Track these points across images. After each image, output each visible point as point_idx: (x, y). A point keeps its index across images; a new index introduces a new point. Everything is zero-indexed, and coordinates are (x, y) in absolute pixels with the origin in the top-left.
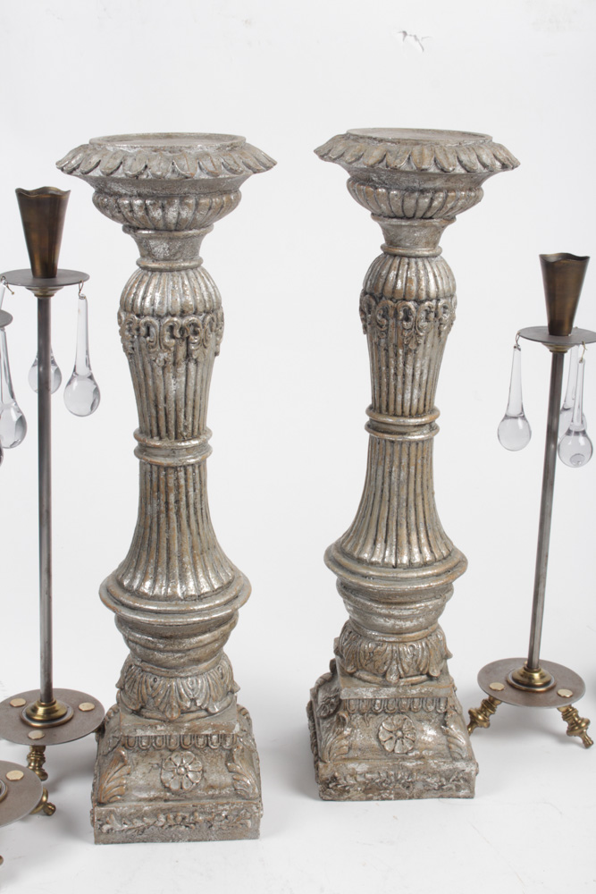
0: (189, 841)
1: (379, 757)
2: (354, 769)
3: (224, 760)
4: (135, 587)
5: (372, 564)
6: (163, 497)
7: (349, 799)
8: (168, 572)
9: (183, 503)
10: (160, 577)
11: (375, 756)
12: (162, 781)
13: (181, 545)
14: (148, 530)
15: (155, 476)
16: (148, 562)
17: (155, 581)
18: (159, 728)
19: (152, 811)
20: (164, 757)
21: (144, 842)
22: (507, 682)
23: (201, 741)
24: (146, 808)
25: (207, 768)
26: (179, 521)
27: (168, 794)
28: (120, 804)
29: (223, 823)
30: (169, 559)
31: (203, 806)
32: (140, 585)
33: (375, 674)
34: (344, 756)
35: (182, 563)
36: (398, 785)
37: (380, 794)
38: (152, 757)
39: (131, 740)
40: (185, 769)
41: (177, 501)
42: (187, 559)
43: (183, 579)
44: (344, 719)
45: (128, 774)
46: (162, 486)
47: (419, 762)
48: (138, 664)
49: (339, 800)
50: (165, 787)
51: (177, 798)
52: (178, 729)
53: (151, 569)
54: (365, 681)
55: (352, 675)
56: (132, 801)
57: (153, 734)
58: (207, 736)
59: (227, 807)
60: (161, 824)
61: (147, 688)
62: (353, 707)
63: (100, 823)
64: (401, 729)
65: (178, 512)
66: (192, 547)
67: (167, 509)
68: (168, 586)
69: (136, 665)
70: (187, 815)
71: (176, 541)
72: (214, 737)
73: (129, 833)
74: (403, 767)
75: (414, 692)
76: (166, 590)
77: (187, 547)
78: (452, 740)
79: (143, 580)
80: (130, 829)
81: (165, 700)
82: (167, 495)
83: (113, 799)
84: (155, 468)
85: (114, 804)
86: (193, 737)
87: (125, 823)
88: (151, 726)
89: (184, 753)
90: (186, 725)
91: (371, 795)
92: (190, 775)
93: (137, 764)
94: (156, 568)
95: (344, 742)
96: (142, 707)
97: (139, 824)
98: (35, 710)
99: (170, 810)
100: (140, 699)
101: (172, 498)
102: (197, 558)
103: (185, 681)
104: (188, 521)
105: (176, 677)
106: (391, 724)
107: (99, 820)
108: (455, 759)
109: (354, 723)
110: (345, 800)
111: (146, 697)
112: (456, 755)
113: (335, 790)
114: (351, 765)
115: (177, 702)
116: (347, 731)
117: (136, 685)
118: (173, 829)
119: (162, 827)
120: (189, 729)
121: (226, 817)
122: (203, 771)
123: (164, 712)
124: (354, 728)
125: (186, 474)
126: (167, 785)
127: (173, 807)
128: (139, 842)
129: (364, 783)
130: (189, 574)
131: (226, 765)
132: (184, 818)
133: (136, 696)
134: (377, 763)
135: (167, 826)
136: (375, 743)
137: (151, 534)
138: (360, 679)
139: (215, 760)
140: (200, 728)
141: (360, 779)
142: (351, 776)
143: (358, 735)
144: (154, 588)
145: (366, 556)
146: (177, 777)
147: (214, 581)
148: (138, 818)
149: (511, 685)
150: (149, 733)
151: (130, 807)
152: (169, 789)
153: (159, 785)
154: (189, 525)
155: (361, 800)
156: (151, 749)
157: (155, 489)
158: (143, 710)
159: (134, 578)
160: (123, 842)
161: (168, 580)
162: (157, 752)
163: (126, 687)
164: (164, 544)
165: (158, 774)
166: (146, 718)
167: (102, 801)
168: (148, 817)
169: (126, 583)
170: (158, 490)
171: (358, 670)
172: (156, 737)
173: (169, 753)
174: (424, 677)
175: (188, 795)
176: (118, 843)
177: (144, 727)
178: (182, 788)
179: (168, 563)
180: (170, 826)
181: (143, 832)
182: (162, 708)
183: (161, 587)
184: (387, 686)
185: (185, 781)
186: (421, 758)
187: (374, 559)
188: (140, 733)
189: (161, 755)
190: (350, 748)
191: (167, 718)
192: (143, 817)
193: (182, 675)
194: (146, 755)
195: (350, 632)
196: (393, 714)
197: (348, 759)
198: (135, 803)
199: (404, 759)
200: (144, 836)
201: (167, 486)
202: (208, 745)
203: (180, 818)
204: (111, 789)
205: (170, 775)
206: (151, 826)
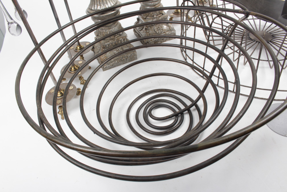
0: (123, 64)
4: (96, 9)
8: (103, 3)
12: (114, 53)
17: (100, 6)
18: (110, 41)
19: (114, 60)
21: (113, 67)
22: (173, 13)
23: (120, 41)
31: (124, 56)
32: (97, 8)
33: (151, 17)
36: (161, 40)
39: (104, 46)
43: (107, 3)
44: (147, 29)
45: (106, 54)
47: (164, 34)
52: (114, 40)
53: (98, 3)
54: (149, 19)
55: (145, 18)
57: (109, 43)
58: (121, 40)
59: (129, 54)
60: (116, 62)
61: (105, 33)
64: (159, 28)
68: (104, 6)
72: (122, 40)
73: (110, 66)
75: (160, 18)
76: (104, 7)
78: (170, 27)
79: (97, 7)
83: (104, 60)
86: (118, 41)
88: (108, 41)
90: (116, 39)
92: (120, 50)
94: (100, 3)
95: (148, 34)
97: (112, 64)
98: (77, 48)
99: (117, 59)
103: (113, 29)
105: (110, 29)
106: (157, 27)
108: (171, 31)
109: (149, 29)
112: (171, 30)
116: (148, 31)
117: (102, 33)
118: (119, 63)
120: (117, 40)
121: (130, 57)
122: (122, 48)
124: (149, 30)
129: (154, 41)
130: (108, 2)
132: (121, 60)
136: (154, 32)
138: (148, 19)
140: (119, 39)
141: (153, 41)
142: (151, 41)
144: (101, 8)
146: (117, 51)
147: (114, 3)
148: (111, 63)
149: (174, 14)
150: (108, 43)
156: (109, 47)
159: (95, 7)
160: (109, 69)
161: (103, 5)
162: (111, 47)
163: (99, 35)
165: (112, 52)
166: (106, 40)
167: (102, 61)
169: (93, 9)
171: (147, 17)
172: (110, 44)
174: (161, 14)
176: (108, 69)
177: (107, 42)
183: (102, 7)
184: (154, 19)
186: (164, 32)
188: (106, 44)
191: (111, 38)
193: (112, 27)
196: (156, 25)
199: (161, 34)
203: (120, 60)
204: (103, 58)
205: (115, 51)
206: (114, 63)
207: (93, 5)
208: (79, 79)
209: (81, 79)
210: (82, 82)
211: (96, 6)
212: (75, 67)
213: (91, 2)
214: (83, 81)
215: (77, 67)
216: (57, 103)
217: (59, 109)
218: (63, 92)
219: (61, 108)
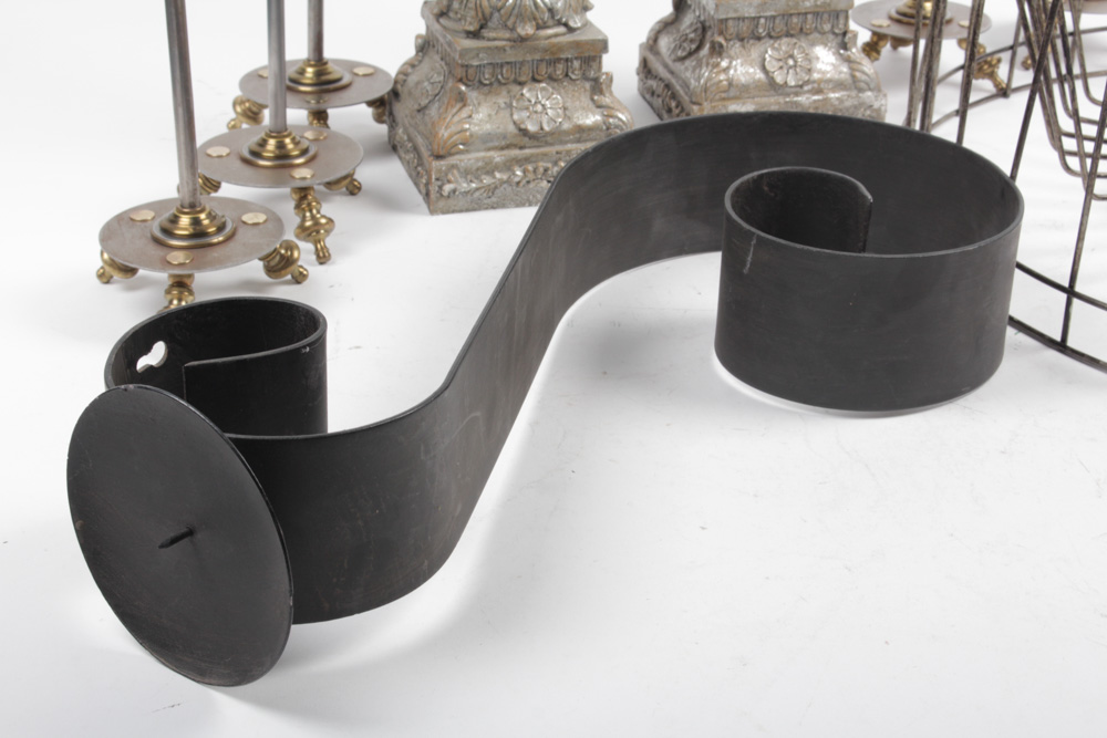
1: (767, 94)
3: (588, 94)
11: (762, 93)
12: (515, 123)
18: (508, 51)
19: (505, 163)
20: (512, 94)
21: (493, 208)
22: (891, 18)
23: (559, 68)
24: (498, 159)
25: (568, 104)
27: (525, 139)
28: (463, 157)
31: (568, 153)
34: (723, 95)
38: (498, 94)
39: (471, 71)
40: (543, 106)
44: (721, 46)
45: (470, 117)
47: (816, 97)
50: (520, 130)
51: (536, 143)
52: (532, 50)
56: (479, 151)
57: (500, 60)
58: (567, 60)
60: (517, 179)
62: (731, 30)
63: (439, 183)
64: (792, 56)
70: (549, 165)
72: (576, 62)
73: (477, 194)
74: (797, 106)
78: (855, 66)
80: (477, 189)
81: (515, 12)
83: (454, 150)
85: (457, 157)
86: (549, 63)
87: (471, 181)
88: (498, 48)
89: (537, 85)
92: (549, 111)
93: (479, 104)
95: (722, 77)
96: (482, 27)
97: (487, 180)
98: (302, 71)
99: (527, 160)
100: (480, 15)
106: (777, 50)
107: (437, 179)
108: (861, 90)
109: (733, 52)
111: (487, 11)
112: (863, 85)
114: (733, 107)
115: (532, 14)
116: (724, 63)
118: (532, 185)
119: (518, 183)
120: (546, 51)
122: (565, 108)
123: (513, 29)
124: (733, 58)
126: (523, 126)
127: (532, 155)
128: (487, 209)
131: (592, 99)
132: (546, 170)
133: (473, 13)
134: (764, 101)
135: (524, 181)
136: (760, 75)
139: (577, 94)
140: (559, 49)
143: (738, 67)
146: (535, 116)
148: (487, 172)
149: (898, 21)
151: (478, 160)
152: (524, 132)
153: (511, 128)
156: (495, 85)
158: (483, 31)
160: (467, 210)
162: (503, 88)
165: (508, 115)
166: (489, 40)
167: (442, 153)
168: (499, 172)
172: (502, 65)
173: (518, 88)
175: (549, 139)
176: (461, 211)
177: (488, 51)
178: (542, 129)
180: (528, 182)
181: (493, 193)
182: (510, 23)
185: (545, 119)
186: (818, 91)
188: (483, 59)
189: (509, 92)
190: (729, 85)
191: (519, 36)
192: (493, 171)
194: (490, 92)
196: (778, 38)
197: (728, 99)
198: (482, 154)
199: (797, 94)
200: (494, 199)
202: (567, 75)
203: (541, 170)
204: (451, 136)
205: (525, 114)
206: (505, 182)
208: (298, 207)
209: (309, 205)
210: (308, 224)
212: (288, 141)
214: (313, 217)
215: (296, 143)
216: (169, 263)
217: (169, 297)
218: (206, 222)
219: (181, 293)
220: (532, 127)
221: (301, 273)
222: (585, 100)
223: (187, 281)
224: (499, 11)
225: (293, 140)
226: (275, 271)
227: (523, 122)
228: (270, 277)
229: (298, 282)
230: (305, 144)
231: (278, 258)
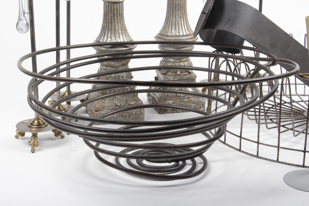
1: (176, 98)
2: (169, 103)
3: (132, 97)
5: (171, 36)
6: (113, 12)
7: (168, 113)
8: (115, 36)
9: (119, 14)
10: (112, 37)
11: (175, 98)
13: (118, 28)
14: (108, 24)
15: (110, 6)
16: (108, 33)
23: (125, 90)
25: (127, 99)
26: (117, 20)
27: (117, 107)
28: (102, 111)
29: (134, 116)
30: (115, 32)
32: (106, 40)
33: (173, 73)
34: (165, 99)
35: (119, 33)
37: (177, 111)
38: (110, 97)
39: (104, 91)
40: (121, 99)
41: (117, 14)
42: (120, 32)
43: (119, 37)
45: (104, 102)
46: (112, 9)
47: (188, 99)
48: (104, 68)
49: (164, 113)
50: (116, 105)
51: (119, 108)
53: (109, 35)
54: (170, 75)
55: (165, 74)
56: (106, 110)
58: (127, 89)
59: (134, 111)
60: (115, 117)
65: (117, 17)
66: (121, 28)
67: (114, 16)
69: (103, 69)
70: (123, 113)
71: (117, 26)
74: (184, 101)
75: (185, 77)
76: (115, 41)
77: (120, 28)
81: (114, 77)
82: (114, 11)
83: (100, 110)
84: (110, 3)
85: (101, 111)
89: (120, 95)
91: (174, 111)
92: (123, 101)
93: (106, 100)
94: (111, 35)
95: (165, 94)
98: (65, 94)
101: (115, 13)
102: (123, 31)
104: (120, 20)
110: (166, 113)
111: (108, 77)
113: (163, 110)
114: (168, 101)
115: (118, 78)
118: (119, 118)
119: (115, 118)
121: (134, 114)
125: (119, 5)
126: (116, 104)
130: (121, 36)
131: (133, 98)
132: (122, 115)
133: (105, 78)
134: (175, 100)
135: (117, 117)
137: (109, 25)
138: (168, 75)
139: (129, 97)
144: (111, 40)
145: (169, 34)
146: (119, 102)
151: (105, 112)
152: (117, 105)
153: (114, 105)
154: (120, 21)
155: (171, 113)
157: (110, 10)
159: (104, 38)
161: (115, 38)
164: (113, 27)
165: (113, 102)
167: (97, 110)
168: (111, 115)
170: (111, 10)
171: (167, 72)
174: (188, 73)
178: (121, 105)
179: (115, 33)
180: (118, 117)
183: (113, 40)
184: (177, 76)
185: (122, 103)
187: (172, 35)
190: (167, 96)
195: (164, 62)
198: (107, 111)
199: (183, 99)
201: (114, 9)
203: (121, 114)
204: (99, 106)
205: (117, 101)
206: (112, 117)
207: (103, 37)
211: (106, 38)
213: (100, 34)
216: (32, 131)
217: (32, 138)
218: (41, 122)
219: (35, 137)
220: (118, 104)
221: (63, 136)
222: (131, 98)
223: (36, 135)
224: (111, 77)
225: (62, 107)
226: (57, 135)
227: (116, 103)
228: (56, 136)
229: (62, 138)
230: (64, 108)
231: (57, 132)
